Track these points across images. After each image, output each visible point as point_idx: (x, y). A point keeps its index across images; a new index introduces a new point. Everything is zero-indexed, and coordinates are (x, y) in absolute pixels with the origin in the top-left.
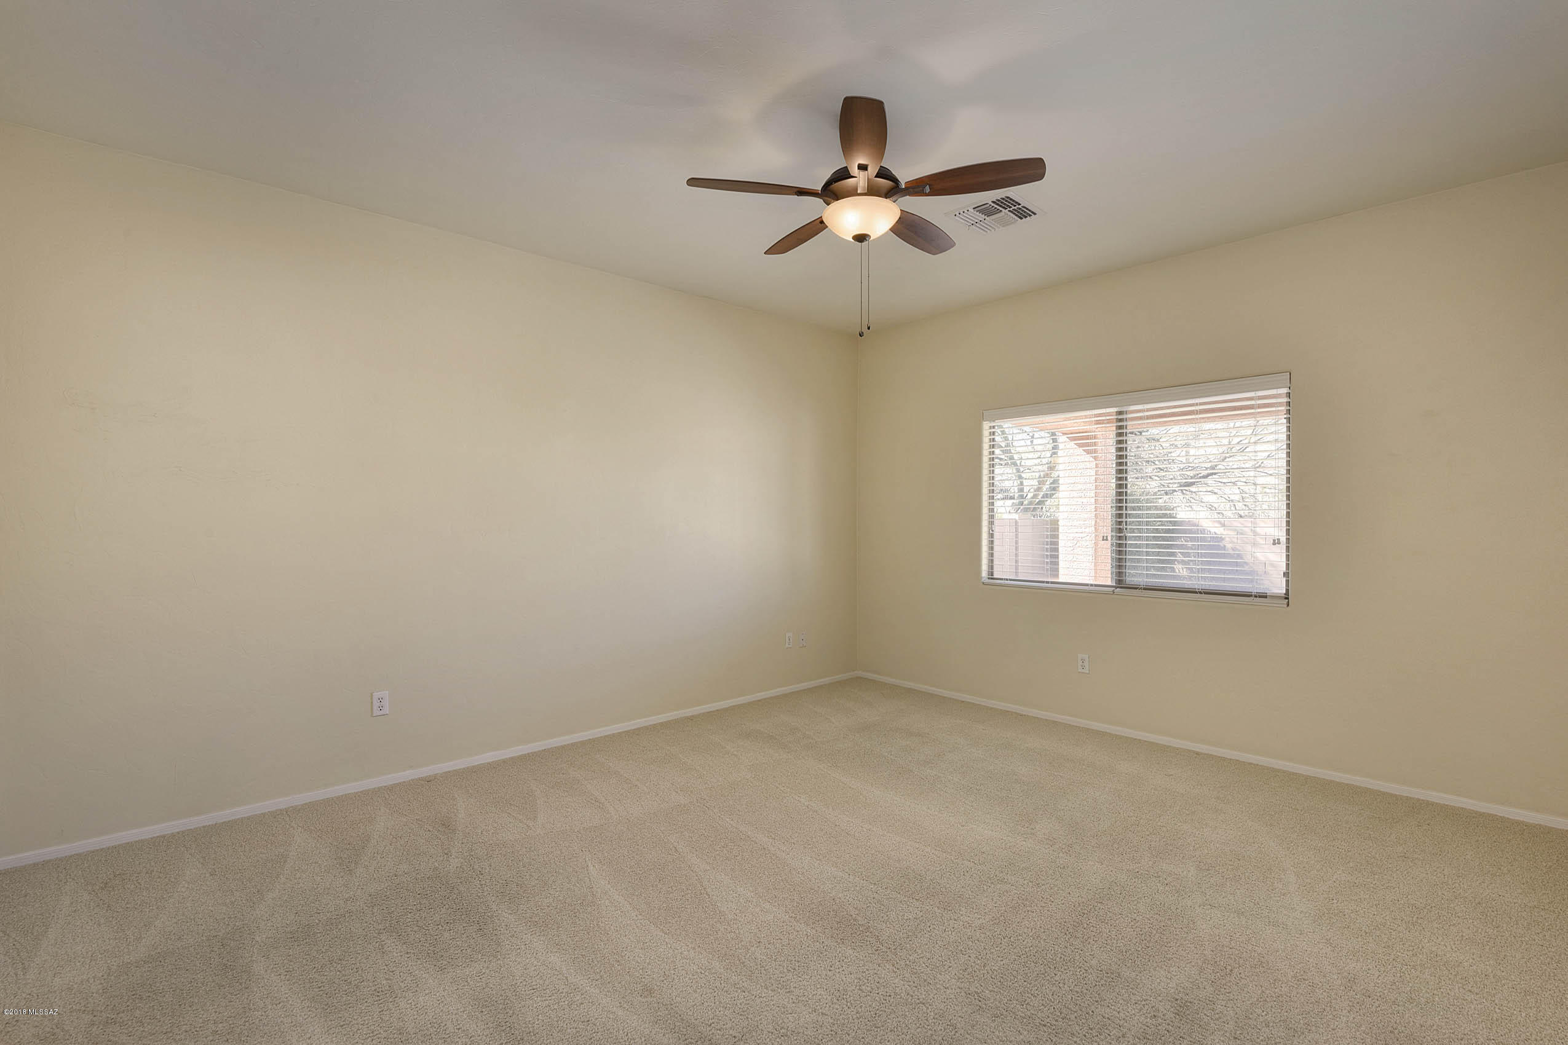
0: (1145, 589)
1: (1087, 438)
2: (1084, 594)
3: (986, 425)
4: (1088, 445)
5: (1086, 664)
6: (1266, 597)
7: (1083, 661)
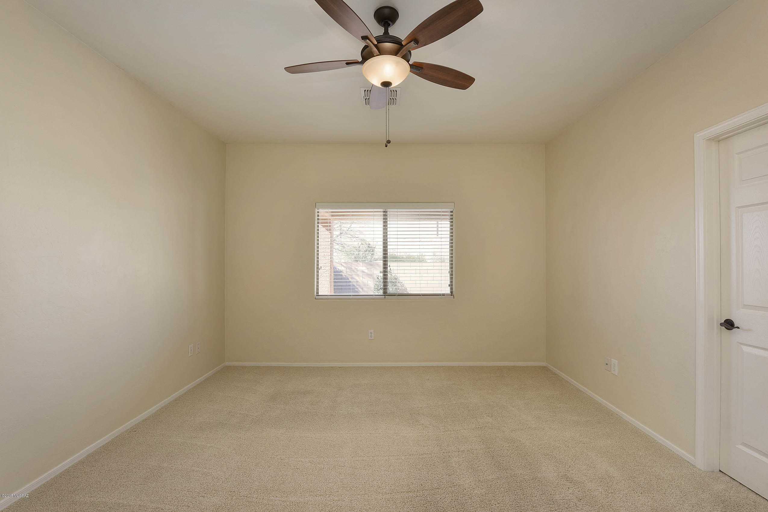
0: (398, 295)
1: (327, 223)
2: (372, 300)
3: (316, 210)
4: (327, 226)
5: (373, 335)
6: (444, 295)
7: (371, 333)
